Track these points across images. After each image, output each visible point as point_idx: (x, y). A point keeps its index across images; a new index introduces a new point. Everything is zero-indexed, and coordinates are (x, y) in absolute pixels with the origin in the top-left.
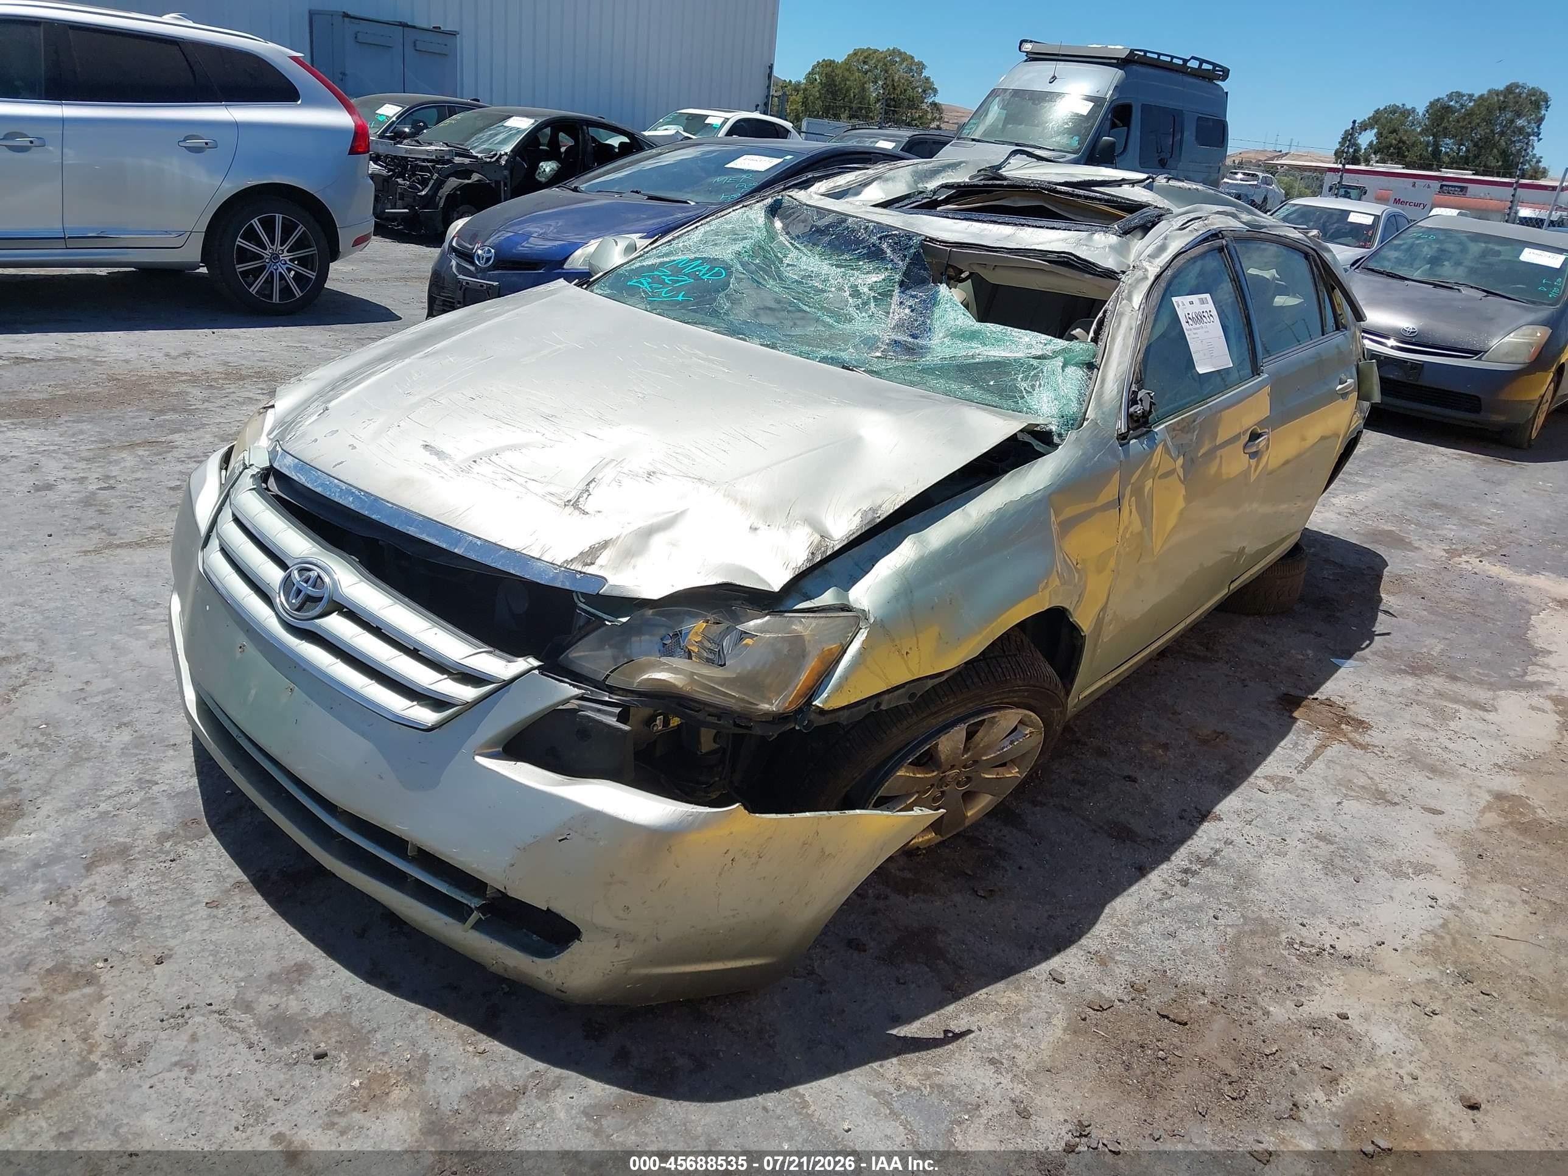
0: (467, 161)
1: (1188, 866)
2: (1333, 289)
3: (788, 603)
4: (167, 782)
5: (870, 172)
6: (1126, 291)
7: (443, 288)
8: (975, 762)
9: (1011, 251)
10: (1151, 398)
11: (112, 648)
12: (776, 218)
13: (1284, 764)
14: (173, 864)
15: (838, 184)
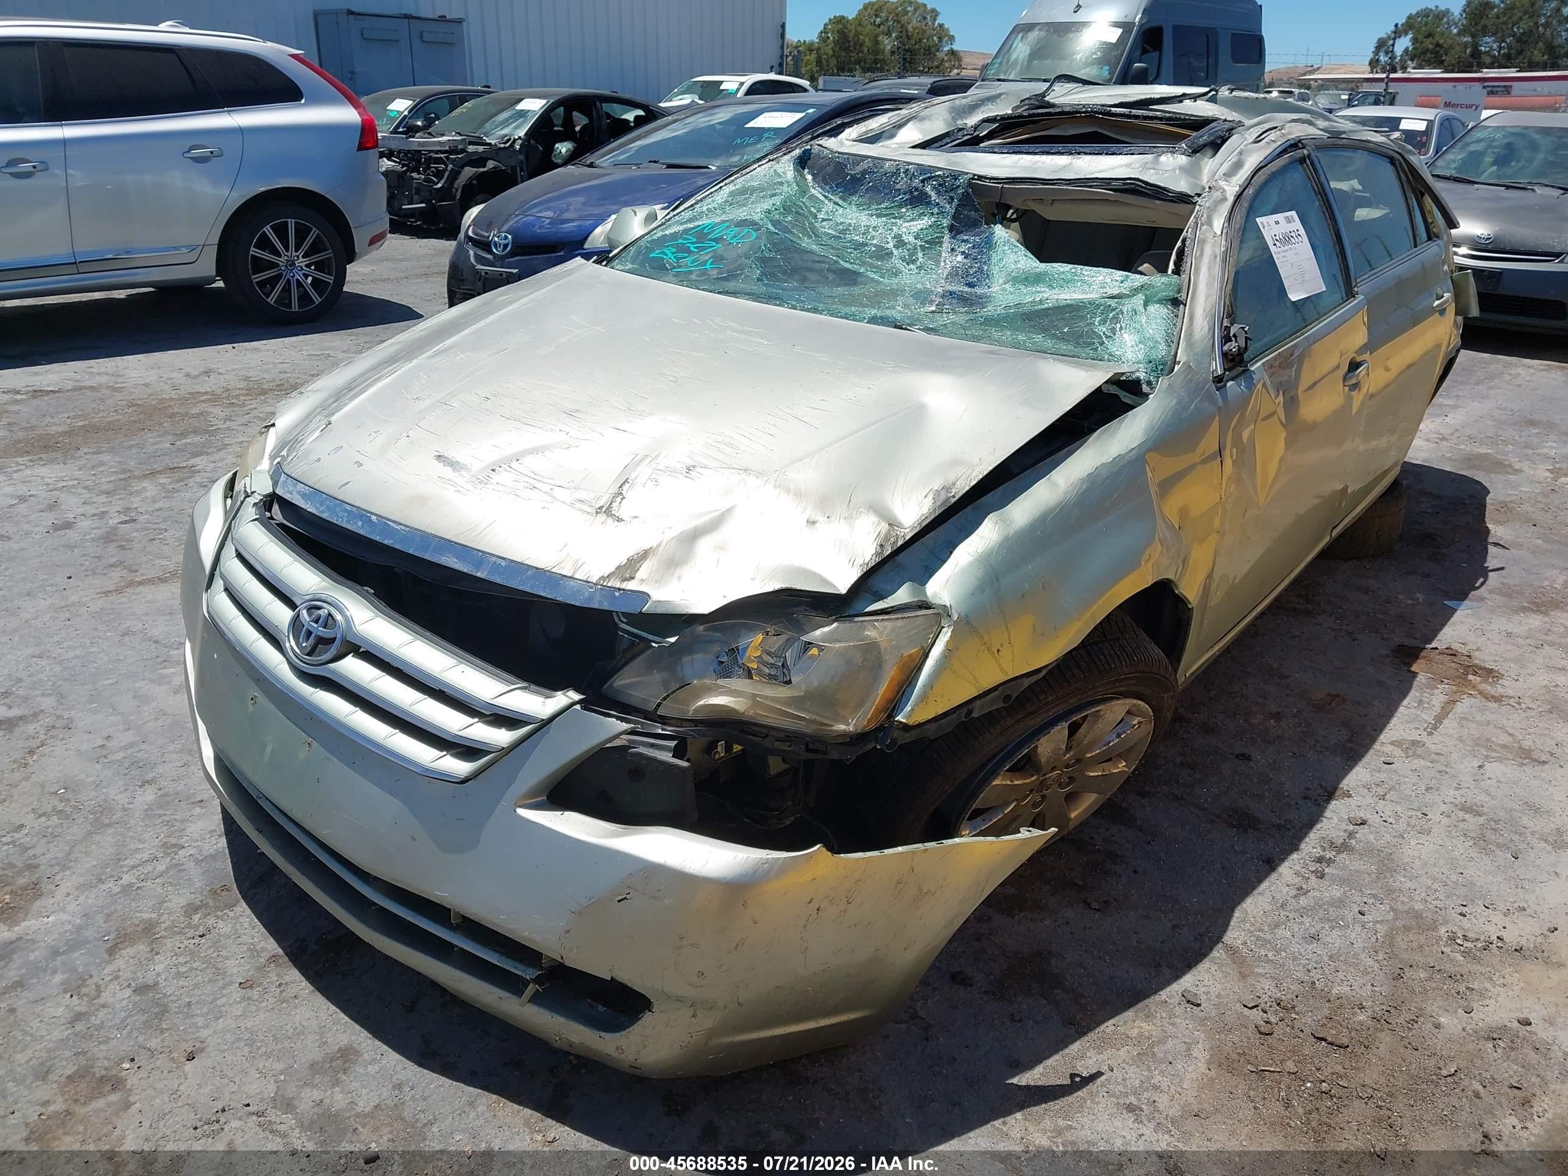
0: (481, 149)
1: (1322, 853)
2: (1423, 195)
3: (857, 607)
4: (194, 844)
5: (904, 112)
6: (1205, 216)
7: (462, 281)
8: (1078, 761)
9: (1070, 182)
10: (1246, 332)
11: (134, 697)
12: (806, 171)
13: (1411, 726)
14: (203, 941)
15: (870, 128)
